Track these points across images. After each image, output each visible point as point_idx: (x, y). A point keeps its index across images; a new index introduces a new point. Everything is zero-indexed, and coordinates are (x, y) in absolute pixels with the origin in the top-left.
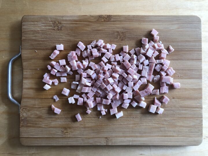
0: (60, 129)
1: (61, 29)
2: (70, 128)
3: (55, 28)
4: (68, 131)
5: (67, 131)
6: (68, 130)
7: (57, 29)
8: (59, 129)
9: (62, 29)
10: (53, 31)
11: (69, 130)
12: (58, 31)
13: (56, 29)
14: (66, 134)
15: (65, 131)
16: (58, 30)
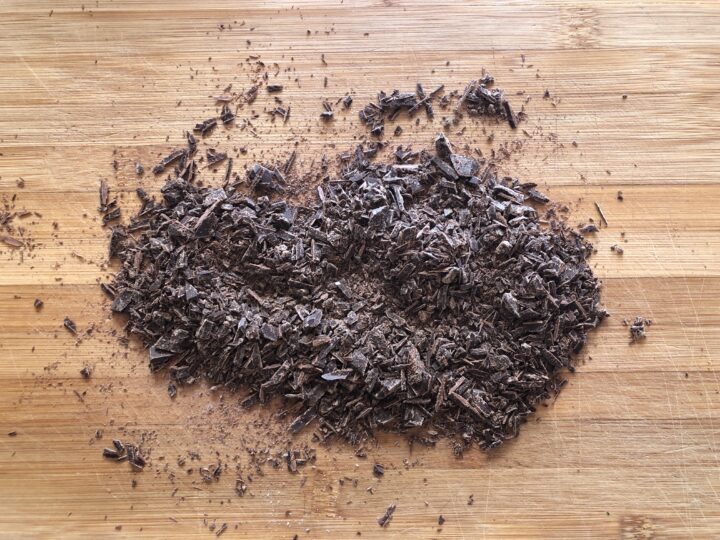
0: (605, 42)
1: (622, 522)
2: (562, 48)
3: (654, 527)
4: (571, 33)
5: (575, 34)
6: (572, 36)
7: (643, 523)
8: (614, 43)
9: (616, 525)
10: (658, 514)
11: (566, 37)
12: (637, 512)
13: (644, 526)
14: (577, 22)
15: (582, 32)
16: (635, 517)
